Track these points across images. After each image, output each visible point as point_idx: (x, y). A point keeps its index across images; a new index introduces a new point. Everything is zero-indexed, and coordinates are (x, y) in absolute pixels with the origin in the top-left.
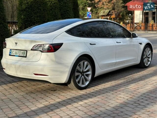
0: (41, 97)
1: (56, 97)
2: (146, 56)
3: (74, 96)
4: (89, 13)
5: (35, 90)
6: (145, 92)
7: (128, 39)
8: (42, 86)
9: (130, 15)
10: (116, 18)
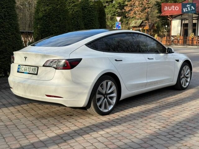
0: (53, 124)
1: (71, 124)
2: (184, 75)
3: (94, 123)
4: (118, 23)
5: (48, 114)
6: (181, 121)
7: (162, 55)
8: (56, 110)
9: (166, 26)
10: (150, 30)
